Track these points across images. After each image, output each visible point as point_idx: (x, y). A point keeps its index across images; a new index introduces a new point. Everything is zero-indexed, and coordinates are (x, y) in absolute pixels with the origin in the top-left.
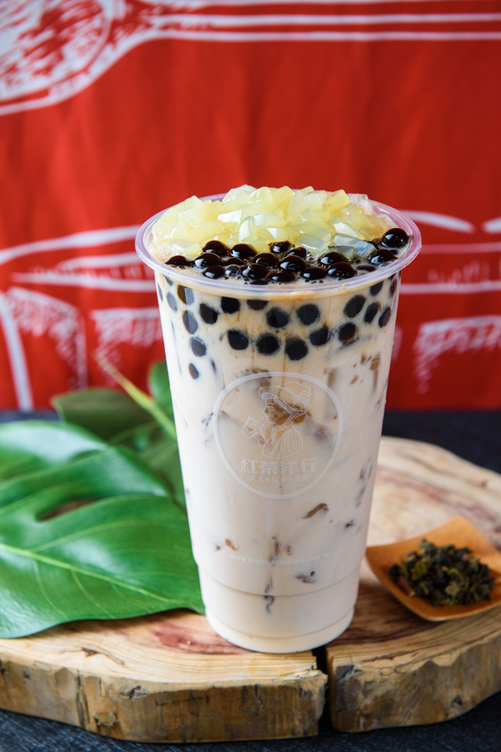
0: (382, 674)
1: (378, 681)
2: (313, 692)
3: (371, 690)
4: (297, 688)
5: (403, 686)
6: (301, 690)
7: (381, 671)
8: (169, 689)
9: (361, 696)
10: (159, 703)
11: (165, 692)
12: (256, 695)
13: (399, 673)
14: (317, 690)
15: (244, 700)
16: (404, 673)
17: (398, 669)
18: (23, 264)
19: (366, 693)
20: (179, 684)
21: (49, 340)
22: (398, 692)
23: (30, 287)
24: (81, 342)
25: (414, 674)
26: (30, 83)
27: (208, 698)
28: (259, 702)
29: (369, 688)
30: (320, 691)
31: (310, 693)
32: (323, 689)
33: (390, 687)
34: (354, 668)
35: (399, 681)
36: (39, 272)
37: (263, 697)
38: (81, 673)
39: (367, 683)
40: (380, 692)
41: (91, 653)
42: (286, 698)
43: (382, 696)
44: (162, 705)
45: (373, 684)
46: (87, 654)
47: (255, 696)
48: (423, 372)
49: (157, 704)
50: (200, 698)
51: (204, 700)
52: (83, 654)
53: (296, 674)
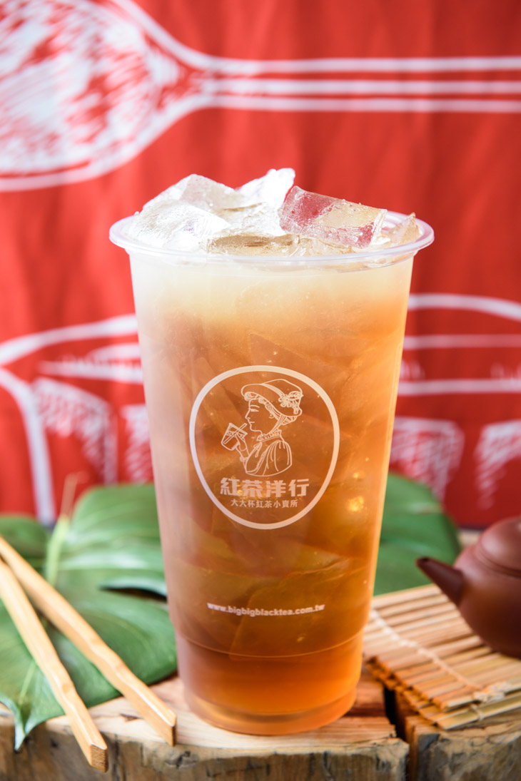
0: (472, 745)
1: (468, 754)
2: (392, 764)
3: (459, 765)
4: (374, 757)
5: (498, 760)
6: (378, 760)
7: (472, 740)
8: (223, 755)
9: (447, 771)
10: (212, 773)
11: (219, 760)
12: (326, 765)
13: (492, 743)
14: (397, 761)
15: (311, 772)
16: (499, 744)
17: (492, 739)
18: (53, 353)
19: (454, 768)
20: (235, 750)
21: (76, 440)
22: (492, 768)
23: (59, 379)
24: (111, 443)
25: (510, 746)
26: (72, 152)
27: (268, 767)
28: (328, 775)
29: (457, 761)
30: (400, 762)
31: (387, 765)
32: (403, 760)
33: (482, 761)
34: (440, 738)
35: (493, 753)
36: (69, 360)
37: (334, 769)
38: (119, 738)
39: (457, 755)
40: (470, 767)
41: (130, 718)
42: (360, 770)
43: (473, 773)
44: (215, 776)
45: (462, 757)
46: (126, 719)
47: (324, 767)
48: (486, 483)
49: (208, 775)
50: (260, 768)
51: (264, 771)
52: (122, 720)
53: (373, 742)
